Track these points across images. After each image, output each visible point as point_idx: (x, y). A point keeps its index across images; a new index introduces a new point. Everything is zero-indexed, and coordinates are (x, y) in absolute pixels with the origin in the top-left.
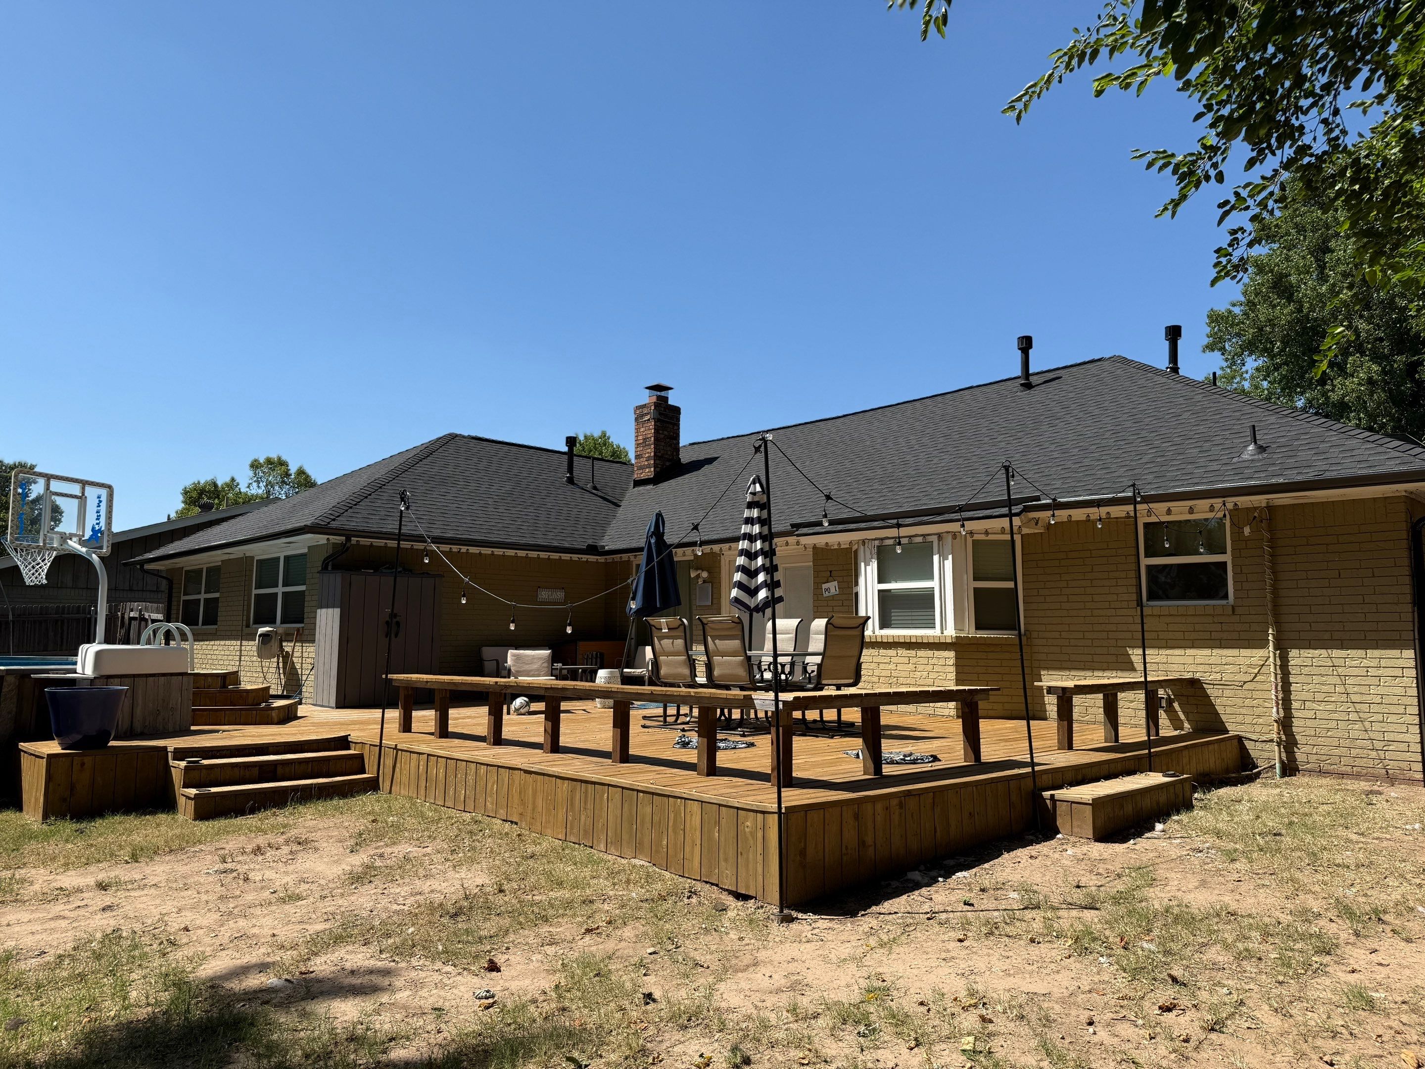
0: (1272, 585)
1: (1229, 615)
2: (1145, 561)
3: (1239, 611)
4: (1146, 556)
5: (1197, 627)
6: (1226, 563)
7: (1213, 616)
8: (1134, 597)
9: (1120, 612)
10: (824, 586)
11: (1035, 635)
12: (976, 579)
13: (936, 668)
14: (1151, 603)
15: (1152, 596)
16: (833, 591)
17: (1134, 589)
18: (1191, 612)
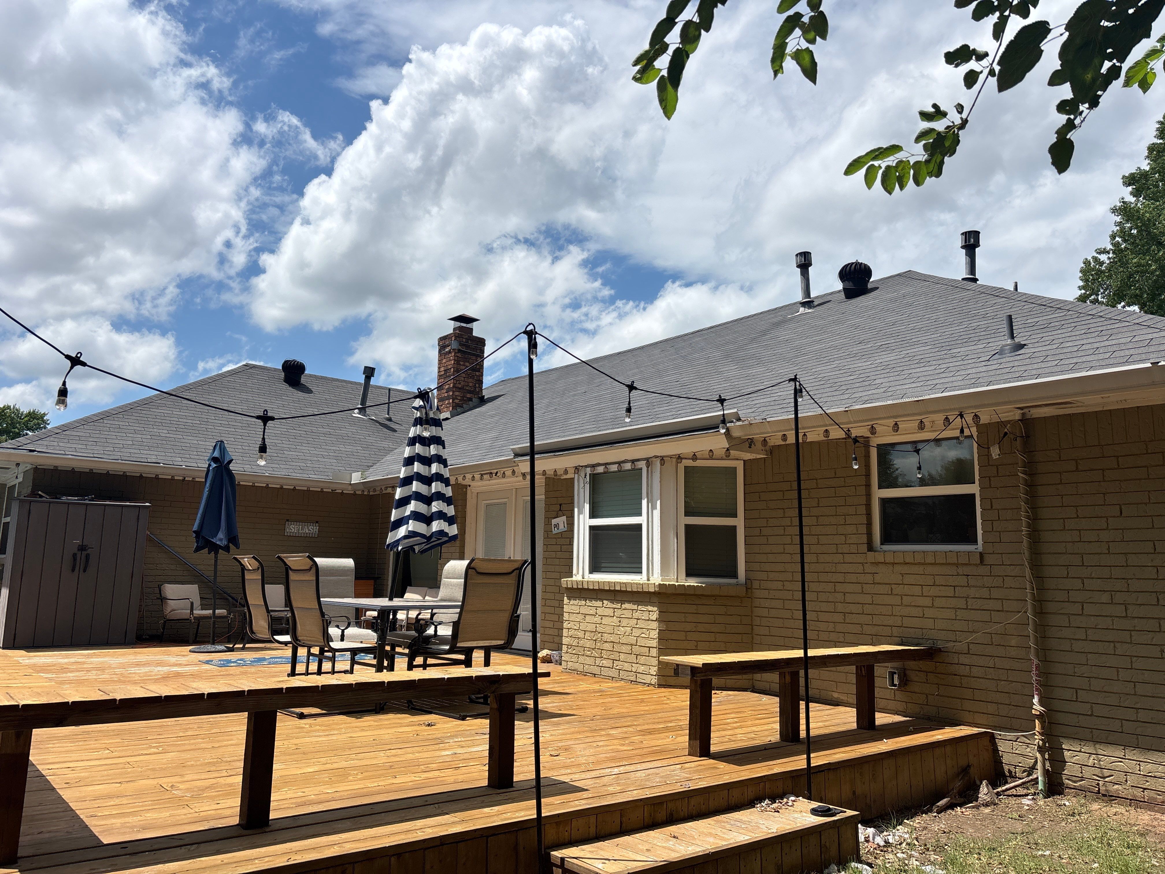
0: (1029, 526)
1: (976, 565)
2: (880, 493)
3: (989, 559)
4: (880, 487)
5: (939, 580)
6: (974, 495)
7: (957, 565)
8: (864, 538)
9: (848, 558)
10: (554, 521)
11: (756, 584)
12: (688, 513)
13: (641, 624)
14: (886, 547)
15: (886, 539)
16: (561, 527)
17: (863, 529)
18: (930, 559)
